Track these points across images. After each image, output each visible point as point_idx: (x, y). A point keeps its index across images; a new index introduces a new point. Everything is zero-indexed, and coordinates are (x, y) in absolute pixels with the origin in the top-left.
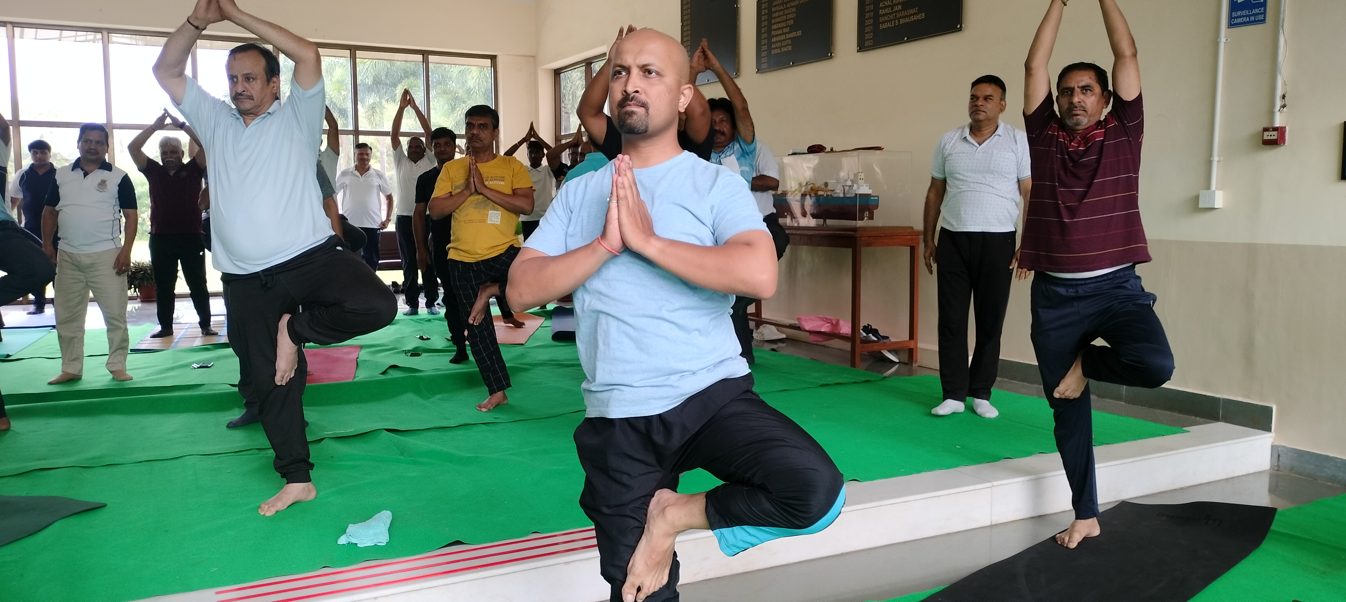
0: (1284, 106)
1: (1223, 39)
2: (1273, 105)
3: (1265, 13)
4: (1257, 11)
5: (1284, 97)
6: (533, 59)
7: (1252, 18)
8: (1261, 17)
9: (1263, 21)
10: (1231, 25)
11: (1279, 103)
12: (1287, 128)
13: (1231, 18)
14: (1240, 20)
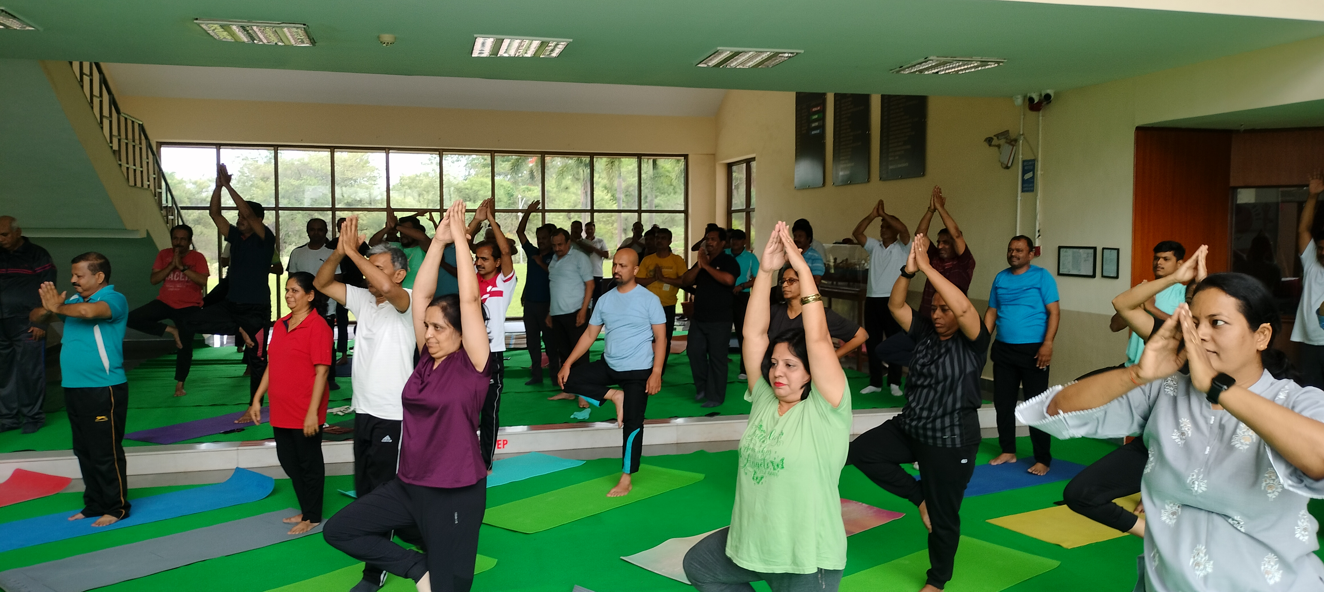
0: (1039, 236)
1: (1019, 198)
2: (1035, 235)
3: (1033, 186)
4: (1031, 185)
5: (1039, 231)
6: (713, 156)
7: (1029, 189)
8: (1032, 189)
9: (1033, 191)
10: (1023, 191)
11: (1037, 235)
12: (1041, 247)
13: (1023, 188)
14: (1025, 189)
